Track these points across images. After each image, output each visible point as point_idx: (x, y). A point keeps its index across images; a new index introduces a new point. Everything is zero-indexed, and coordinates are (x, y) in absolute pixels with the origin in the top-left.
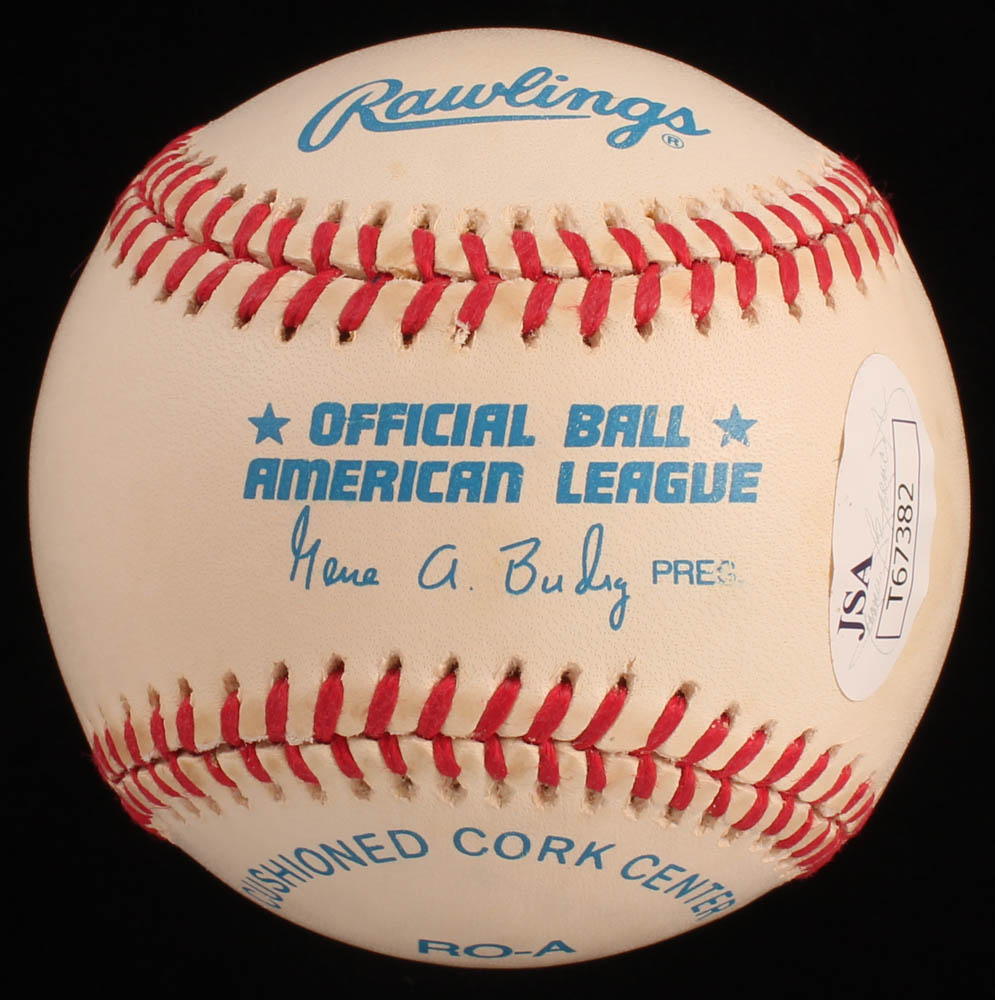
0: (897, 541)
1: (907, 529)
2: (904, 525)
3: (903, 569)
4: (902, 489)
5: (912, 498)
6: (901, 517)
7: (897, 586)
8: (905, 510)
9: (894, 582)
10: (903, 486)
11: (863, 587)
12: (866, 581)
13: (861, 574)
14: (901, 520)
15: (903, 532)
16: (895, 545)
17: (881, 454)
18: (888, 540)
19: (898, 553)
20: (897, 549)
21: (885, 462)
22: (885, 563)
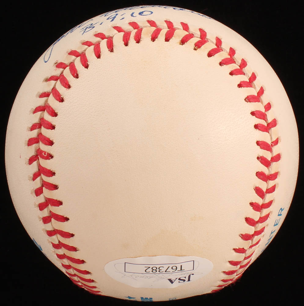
0: (163, 272)
1: (159, 268)
2: (158, 270)
3: (172, 268)
4: (147, 271)
5: (149, 267)
6: (155, 271)
7: (177, 269)
8: (153, 270)
9: (176, 270)
10: (145, 271)
11: (178, 279)
12: (175, 279)
13: (173, 281)
14: (156, 271)
15: (160, 270)
16: (164, 272)
17: (136, 277)
18: (162, 275)
19: (167, 271)
20: (166, 271)
21: (138, 276)
22: (170, 275)
